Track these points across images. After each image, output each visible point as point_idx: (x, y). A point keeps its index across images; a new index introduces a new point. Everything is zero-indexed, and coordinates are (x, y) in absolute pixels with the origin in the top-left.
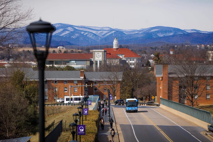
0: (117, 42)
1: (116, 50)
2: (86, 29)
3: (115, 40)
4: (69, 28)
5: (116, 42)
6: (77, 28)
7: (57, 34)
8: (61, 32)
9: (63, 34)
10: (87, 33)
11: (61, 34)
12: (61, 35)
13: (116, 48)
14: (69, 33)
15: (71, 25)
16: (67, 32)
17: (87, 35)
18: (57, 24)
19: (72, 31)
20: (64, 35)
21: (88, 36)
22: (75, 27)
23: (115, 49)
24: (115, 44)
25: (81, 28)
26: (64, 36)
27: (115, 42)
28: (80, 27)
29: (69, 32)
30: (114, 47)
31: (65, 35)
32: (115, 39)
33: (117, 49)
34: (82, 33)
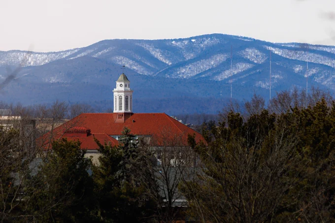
0: (125, 91)
1: (122, 120)
2: (311, 54)
3: (118, 84)
4: (251, 53)
5: (123, 89)
6: (277, 52)
7: (205, 72)
8: (218, 67)
9: (227, 74)
10: (314, 71)
11: (218, 73)
12: (219, 78)
13: (123, 111)
14: (249, 70)
15: (259, 41)
16: (242, 67)
17: (314, 75)
18: (207, 36)
19: (260, 60)
20: (230, 78)
21: (317, 80)
22: (270, 48)
23: (120, 115)
24: (120, 98)
25: (291, 53)
26: (230, 81)
27: (119, 90)
28: (290, 49)
29: (249, 66)
30: (116, 110)
31: (234, 76)
32: (121, 77)
33: (126, 115)
34: (297, 69)
